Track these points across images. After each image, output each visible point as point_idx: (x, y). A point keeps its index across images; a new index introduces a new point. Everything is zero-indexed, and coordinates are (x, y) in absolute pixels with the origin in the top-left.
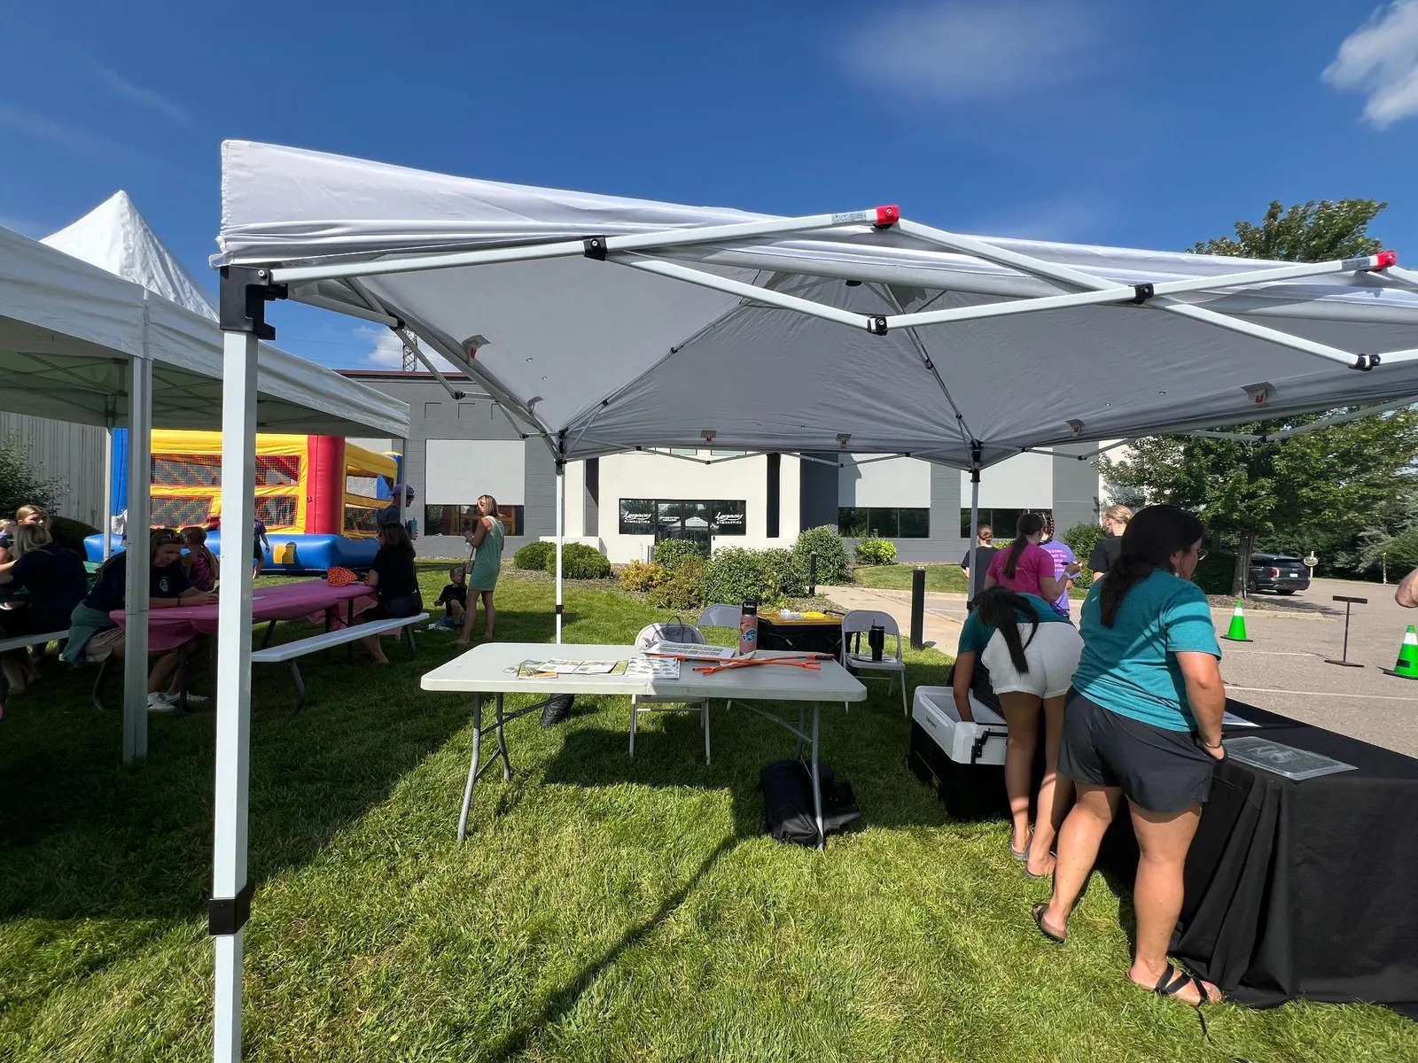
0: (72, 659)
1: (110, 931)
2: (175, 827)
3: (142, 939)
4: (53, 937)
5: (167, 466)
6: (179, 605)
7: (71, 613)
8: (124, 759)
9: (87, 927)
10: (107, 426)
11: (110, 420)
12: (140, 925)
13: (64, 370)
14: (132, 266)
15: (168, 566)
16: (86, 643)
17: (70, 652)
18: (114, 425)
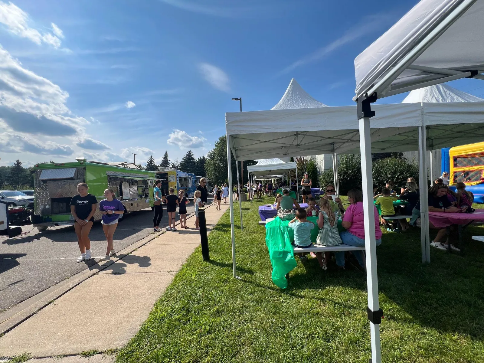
0: (412, 224)
1: (399, 311)
2: (429, 291)
3: (405, 320)
4: (386, 302)
5: (462, 160)
6: (444, 212)
7: (412, 210)
8: (422, 261)
9: (394, 305)
10: (430, 150)
11: (431, 148)
12: (407, 315)
13: (411, 136)
14: (427, 95)
15: (442, 197)
16: (416, 220)
17: (412, 222)
18: (432, 149)
